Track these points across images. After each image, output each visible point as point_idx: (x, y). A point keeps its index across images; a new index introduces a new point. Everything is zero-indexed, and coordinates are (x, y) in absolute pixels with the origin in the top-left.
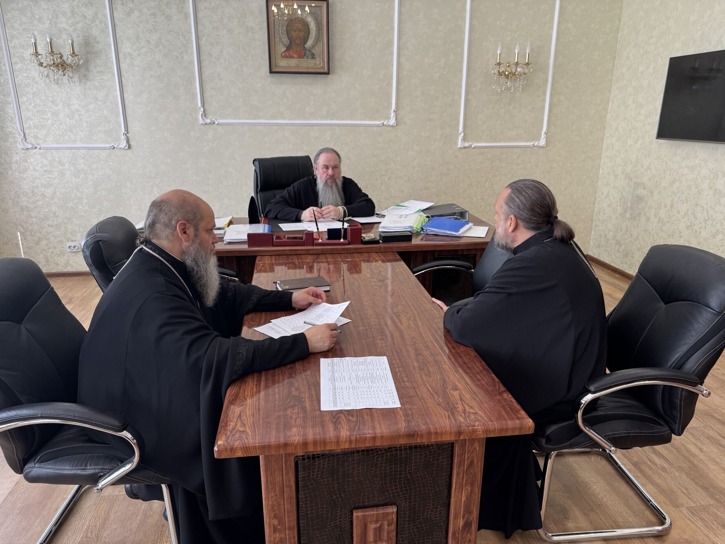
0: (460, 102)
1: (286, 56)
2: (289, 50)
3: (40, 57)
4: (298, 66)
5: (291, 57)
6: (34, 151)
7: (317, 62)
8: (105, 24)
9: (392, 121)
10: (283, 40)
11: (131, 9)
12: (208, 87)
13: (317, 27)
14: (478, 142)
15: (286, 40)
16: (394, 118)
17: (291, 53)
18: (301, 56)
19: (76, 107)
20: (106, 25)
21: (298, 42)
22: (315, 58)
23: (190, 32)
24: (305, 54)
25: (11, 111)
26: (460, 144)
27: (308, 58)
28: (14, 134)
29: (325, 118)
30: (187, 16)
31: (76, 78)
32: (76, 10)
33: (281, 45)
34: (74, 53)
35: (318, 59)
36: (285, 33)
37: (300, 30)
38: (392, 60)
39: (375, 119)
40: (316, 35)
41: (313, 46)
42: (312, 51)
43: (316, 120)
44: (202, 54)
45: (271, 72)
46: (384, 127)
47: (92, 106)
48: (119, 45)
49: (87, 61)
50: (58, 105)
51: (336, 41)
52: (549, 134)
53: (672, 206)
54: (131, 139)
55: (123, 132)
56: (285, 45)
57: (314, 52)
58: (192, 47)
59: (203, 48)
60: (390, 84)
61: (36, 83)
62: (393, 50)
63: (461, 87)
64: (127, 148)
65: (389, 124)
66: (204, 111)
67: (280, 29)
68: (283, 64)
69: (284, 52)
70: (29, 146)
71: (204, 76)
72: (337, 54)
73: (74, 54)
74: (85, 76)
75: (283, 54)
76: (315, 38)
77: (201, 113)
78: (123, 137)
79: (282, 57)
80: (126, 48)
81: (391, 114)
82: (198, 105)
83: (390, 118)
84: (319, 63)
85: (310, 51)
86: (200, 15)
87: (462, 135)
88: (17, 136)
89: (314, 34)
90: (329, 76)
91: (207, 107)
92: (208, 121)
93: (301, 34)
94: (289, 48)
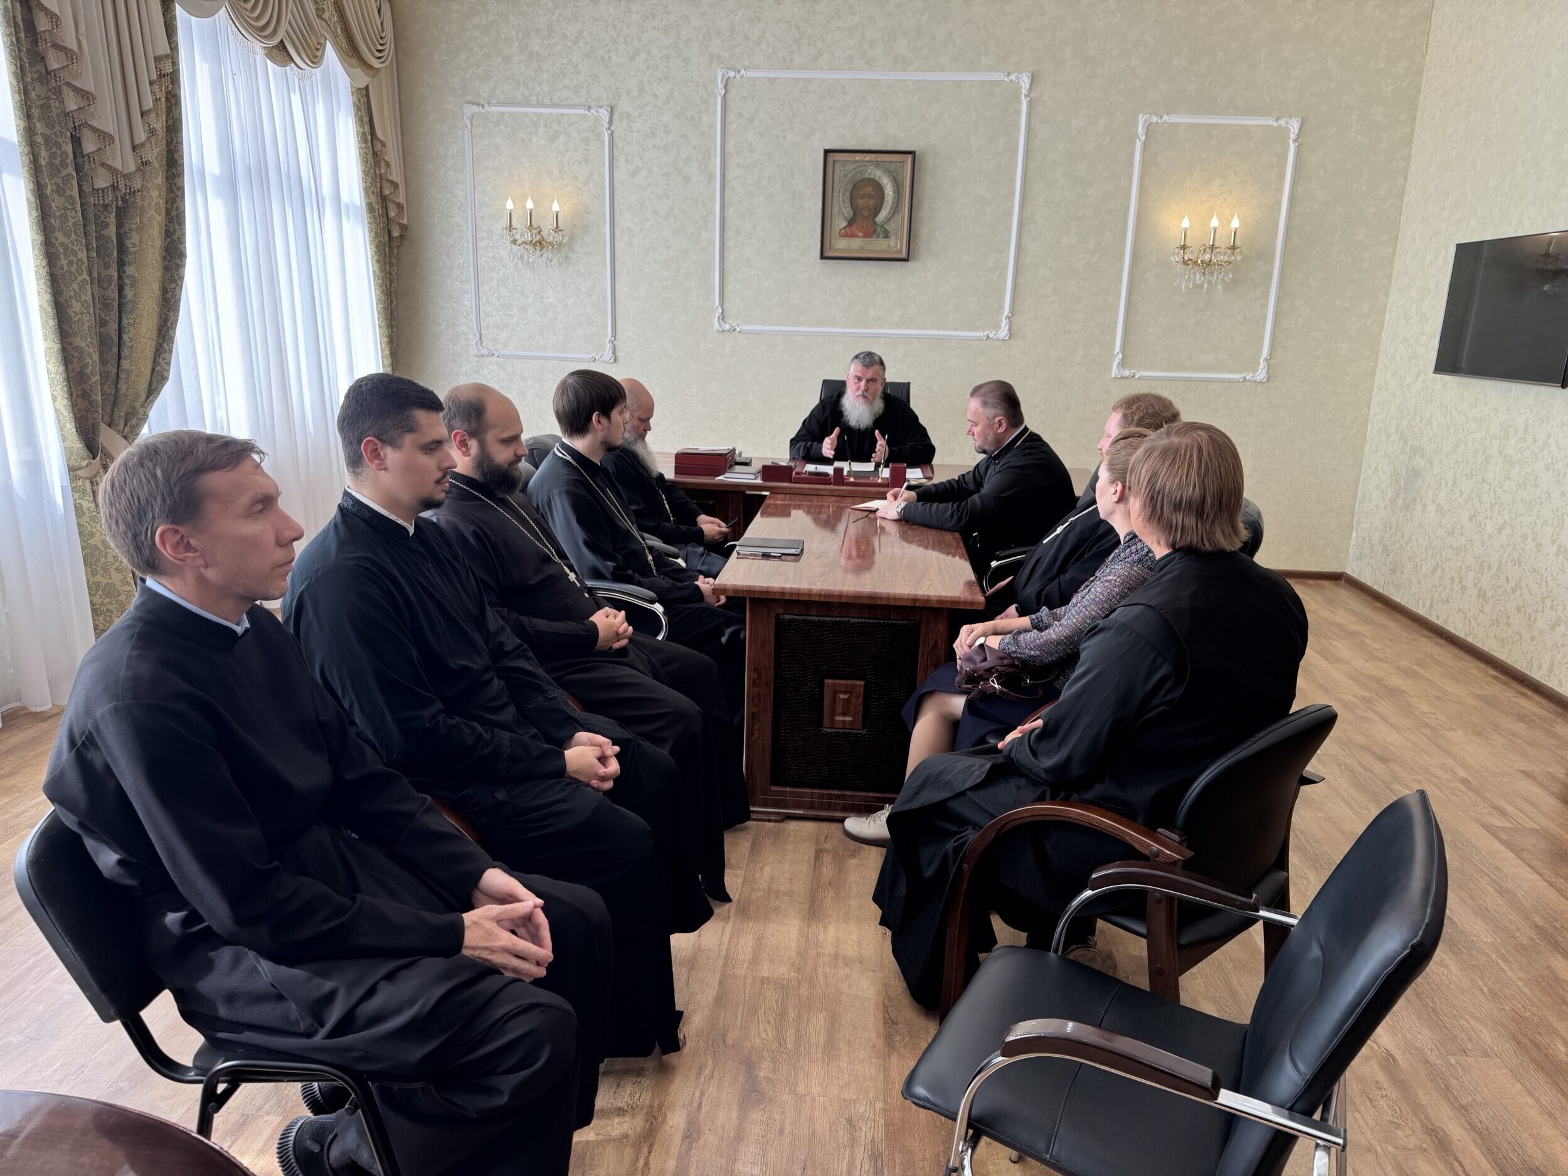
0: (1119, 306)
1: (846, 234)
2: (852, 224)
3: (514, 231)
4: (862, 249)
5: (854, 236)
6: (490, 359)
7: (892, 244)
8: (601, 188)
9: (1003, 332)
10: (844, 210)
11: (638, 166)
12: (730, 278)
13: (894, 192)
14: (1146, 369)
15: (848, 212)
16: (1007, 328)
17: (854, 229)
18: (868, 235)
19: (551, 300)
20: (603, 189)
21: (866, 213)
22: (889, 238)
23: (713, 200)
24: (875, 231)
25: (466, 303)
26: (1115, 371)
27: (878, 236)
28: (468, 334)
29: (898, 325)
30: (711, 177)
31: (555, 262)
32: (566, 169)
33: (841, 217)
34: (557, 227)
35: (893, 238)
36: (848, 201)
37: (870, 196)
38: (1008, 241)
39: (976, 329)
40: (893, 203)
41: (888, 220)
42: (885, 226)
43: (884, 328)
44: (726, 230)
45: (823, 257)
46: (989, 342)
47: (571, 301)
48: (616, 217)
49: (572, 237)
50: (528, 298)
51: (924, 212)
52: (1273, 361)
53: (1454, 484)
54: (618, 348)
55: (609, 337)
56: (846, 219)
57: (889, 229)
58: (714, 221)
59: (729, 223)
60: (1003, 276)
61: (503, 266)
62: (1011, 225)
63: (1121, 281)
64: (612, 361)
65: (998, 336)
66: (722, 313)
67: (841, 195)
68: (841, 245)
69: (844, 228)
70: (485, 352)
71: (728, 262)
72: (924, 230)
73: (557, 229)
74: (567, 258)
75: (843, 231)
76: (892, 208)
77: (717, 315)
78: (609, 346)
79: (840, 236)
80: (625, 221)
81: (1002, 321)
82: (714, 304)
83: (1000, 327)
84: (896, 244)
85: (882, 227)
86: (730, 175)
87: (1120, 356)
88: (471, 337)
89: (890, 202)
90: (909, 264)
91: (726, 306)
92: (727, 327)
93: (872, 202)
94: (851, 223)
